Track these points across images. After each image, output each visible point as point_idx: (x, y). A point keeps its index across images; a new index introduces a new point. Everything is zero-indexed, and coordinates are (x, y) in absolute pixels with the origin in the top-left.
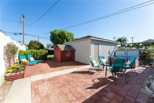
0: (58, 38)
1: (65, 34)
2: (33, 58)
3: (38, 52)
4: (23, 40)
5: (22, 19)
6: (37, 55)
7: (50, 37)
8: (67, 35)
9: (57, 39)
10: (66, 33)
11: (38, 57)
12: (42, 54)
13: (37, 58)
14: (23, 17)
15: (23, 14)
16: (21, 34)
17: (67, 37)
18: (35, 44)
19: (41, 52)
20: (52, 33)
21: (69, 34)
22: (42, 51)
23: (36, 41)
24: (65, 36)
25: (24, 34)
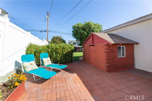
0: (82, 31)
1: (91, 25)
2: (49, 58)
3: (58, 47)
4: (47, 37)
5: (47, 17)
6: (57, 53)
7: (73, 32)
8: (93, 26)
9: (81, 33)
10: (92, 23)
11: (58, 58)
12: (64, 51)
13: (56, 58)
14: (48, 15)
15: (47, 12)
16: (45, 31)
17: (94, 29)
18: (57, 40)
19: (63, 48)
20: (74, 28)
21: (95, 25)
22: (65, 46)
23: (58, 37)
24: (91, 28)
25: (48, 31)
